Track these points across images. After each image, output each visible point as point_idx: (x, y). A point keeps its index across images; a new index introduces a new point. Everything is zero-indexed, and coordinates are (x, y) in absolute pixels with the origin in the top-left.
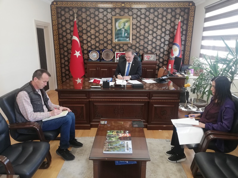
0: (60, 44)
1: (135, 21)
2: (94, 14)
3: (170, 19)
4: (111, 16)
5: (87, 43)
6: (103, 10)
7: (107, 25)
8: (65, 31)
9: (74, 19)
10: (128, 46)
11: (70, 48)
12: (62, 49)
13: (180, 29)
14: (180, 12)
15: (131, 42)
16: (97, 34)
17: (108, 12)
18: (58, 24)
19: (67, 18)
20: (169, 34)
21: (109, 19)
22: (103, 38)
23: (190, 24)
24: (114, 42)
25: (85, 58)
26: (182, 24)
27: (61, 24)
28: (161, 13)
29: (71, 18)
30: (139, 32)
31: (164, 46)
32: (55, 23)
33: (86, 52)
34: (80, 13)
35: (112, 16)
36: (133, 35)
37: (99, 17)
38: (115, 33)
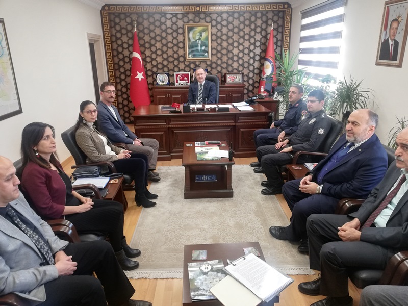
0: (114, 64)
1: (214, 30)
2: (160, 21)
3: (260, 25)
4: (182, 23)
5: (151, 62)
6: (171, 16)
7: (178, 36)
8: (121, 46)
9: (133, 29)
10: (207, 64)
11: (129, 69)
12: (117, 70)
13: (273, 39)
14: (273, 17)
15: (210, 58)
16: (165, 49)
17: (178, 18)
18: (112, 36)
19: (123, 28)
20: (260, 46)
21: (180, 27)
22: (173, 54)
23: (287, 32)
24: (188, 58)
25: (149, 82)
26: (275, 33)
27: (116, 36)
28: (249, 18)
29: (129, 27)
30: (220, 44)
31: (254, 62)
32: (108, 34)
33: (150, 73)
34: (140, 20)
36: (212, 49)
37: (166, 25)
38: (188, 46)
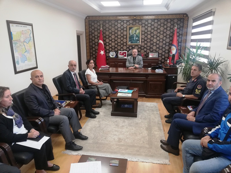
0: (90, 46)
1: (144, 29)
2: (114, 24)
3: (169, 26)
5: (109, 45)
6: (120, 22)
7: (123, 32)
8: (94, 37)
9: (100, 28)
11: (97, 49)
12: (91, 49)
13: (177, 34)
14: (177, 22)
16: (116, 39)
17: (124, 23)
18: (90, 32)
19: (96, 28)
20: (169, 38)
21: (125, 27)
22: (121, 41)
23: (185, 30)
25: (107, 56)
26: (178, 30)
27: (92, 32)
28: (163, 22)
30: (146, 37)
31: (165, 47)
32: (88, 31)
33: (108, 51)
34: (104, 24)
35: (127, 25)
36: (142, 39)
37: (118, 26)
38: (129, 37)
